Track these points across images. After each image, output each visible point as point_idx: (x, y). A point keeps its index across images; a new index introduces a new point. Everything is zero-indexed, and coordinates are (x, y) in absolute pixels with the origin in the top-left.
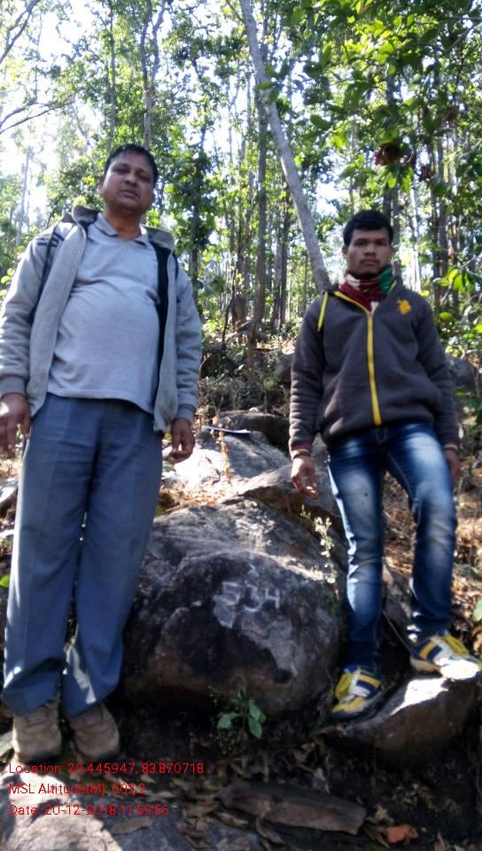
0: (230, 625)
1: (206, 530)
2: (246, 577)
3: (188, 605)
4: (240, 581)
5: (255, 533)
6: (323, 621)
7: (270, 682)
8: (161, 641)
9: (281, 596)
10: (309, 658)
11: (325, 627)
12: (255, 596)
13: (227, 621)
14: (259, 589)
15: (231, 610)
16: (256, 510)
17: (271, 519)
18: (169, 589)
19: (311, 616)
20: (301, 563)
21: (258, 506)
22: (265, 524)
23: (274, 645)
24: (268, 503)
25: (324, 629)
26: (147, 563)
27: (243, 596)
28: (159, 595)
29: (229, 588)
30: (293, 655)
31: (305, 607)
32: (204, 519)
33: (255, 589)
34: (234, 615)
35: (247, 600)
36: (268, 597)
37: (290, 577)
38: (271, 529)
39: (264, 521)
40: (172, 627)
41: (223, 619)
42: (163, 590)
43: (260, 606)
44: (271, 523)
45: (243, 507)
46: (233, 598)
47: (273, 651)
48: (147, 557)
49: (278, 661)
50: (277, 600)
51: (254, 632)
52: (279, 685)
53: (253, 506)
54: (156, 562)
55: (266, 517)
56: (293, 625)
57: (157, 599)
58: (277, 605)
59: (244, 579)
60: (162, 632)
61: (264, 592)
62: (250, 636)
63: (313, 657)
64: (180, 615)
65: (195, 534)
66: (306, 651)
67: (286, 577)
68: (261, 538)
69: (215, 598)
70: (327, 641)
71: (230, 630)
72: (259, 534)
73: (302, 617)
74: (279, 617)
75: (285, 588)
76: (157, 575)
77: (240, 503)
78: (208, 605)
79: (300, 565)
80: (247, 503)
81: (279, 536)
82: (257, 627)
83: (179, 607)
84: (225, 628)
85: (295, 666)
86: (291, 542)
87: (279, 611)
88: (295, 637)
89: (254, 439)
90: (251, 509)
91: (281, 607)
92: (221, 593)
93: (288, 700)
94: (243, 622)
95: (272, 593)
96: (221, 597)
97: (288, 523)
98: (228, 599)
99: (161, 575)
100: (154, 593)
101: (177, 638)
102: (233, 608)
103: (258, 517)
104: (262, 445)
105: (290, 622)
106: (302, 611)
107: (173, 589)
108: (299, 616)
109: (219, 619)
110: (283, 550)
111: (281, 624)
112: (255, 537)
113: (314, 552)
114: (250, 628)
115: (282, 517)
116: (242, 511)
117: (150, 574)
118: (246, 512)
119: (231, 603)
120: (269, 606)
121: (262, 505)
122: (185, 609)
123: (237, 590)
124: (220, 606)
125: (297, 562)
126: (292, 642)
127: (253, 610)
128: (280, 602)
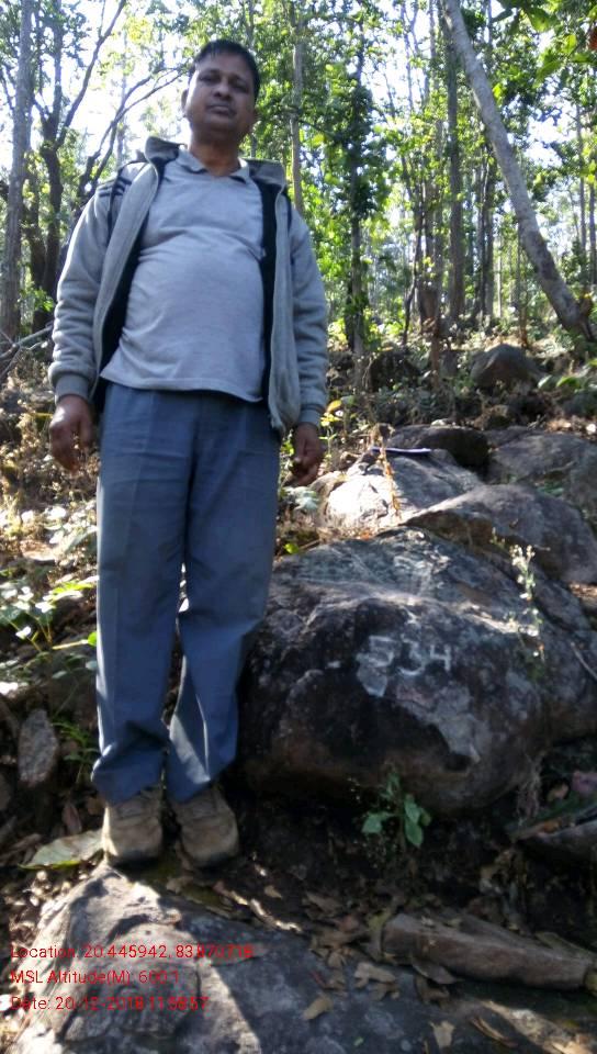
0: (381, 693)
1: (351, 570)
2: (401, 628)
3: (321, 665)
4: (393, 635)
5: (420, 574)
6: (518, 689)
7: (440, 770)
8: (286, 714)
9: (453, 654)
10: (496, 738)
11: (520, 697)
12: (415, 653)
13: (376, 688)
14: (422, 645)
15: (382, 673)
16: (422, 543)
17: (445, 554)
18: (296, 647)
19: (499, 681)
20: (487, 613)
21: (426, 538)
22: (435, 562)
23: (444, 719)
24: (441, 533)
25: (516, 699)
26: (269, 613)
27: (399, 655)
28: (283, 654)
29: (378, 644)
30: (473, 733)
31: (490, 669)
32: (350, 556)
33: (416, 645)
34: (385, 680)
35: (404, 660)
36: (434, 656)
37: (465, 628)
38: (444, 567)
39: (433, 557)
40: (299, 695)
41: (370, 685)
42: (289, 647)
43: (423, 668)
44: (444, 559)
45: (405, 540)
46: (384, 657)
47: (443, 729)
48: (270, 606)
49: (450, 743)
50: (447, 659)
51: (415, 702)
52: (452, 774)
53: (419, 539)
54: (280, 612)
55: (436, 551)
56: (472, 693)
57: (282, 659)
58: (447, 667)
59: (400, 632)
60: (288, 702)
61: (428, 650)
62: (410, 708)
63: (503, 737)
64: (310, 679)
65: (336, 575)
66: (492, 729)
67: (461, 629)
68: (429, 579)
69: (359, 657)
70: (524, 716)
71: (380, 699)
72: (427, 574)
73: (485, 682)
74: (451, 683)
75: (457, 644)
76: (282, 629)
77: (400, 535)
78: (350, 666)
79: (484, 614)
80: (410, 534)
81: (456, 576)
82: (420, 696)
83: (309, 668)
84: (373, 697)
85: (475, 747)
86: (473, 585)
87: (450, 675)
88: (474, 709)
89: (435, 460)
90: (417, 542)
91: (452, 668)
92: (367, 651)
93: (468, 794)
94: (399, 688)
95: (440, 650)
96: (367, 657)
97: (469, 558)
98: (378, 658)
99: (286, 628)
100: (278, 652)
101: (307, 710)
102: (385, 671)
103: (425, 552)
104: (447, 468)
105: (466, 689)
106: (484, 674)
107: (302, 647)
108: (479, 681)
109: (365, 685)
110: (460, 596)
111: (454, 692)
112: (420, 578)
113: (507, 598)
114: (410, 697)
115: (461, 553)
116: (403, 545)
117: (273, 628)
118: (408, 546)
119: (381, 664)
120: (435, 668)
121: (431, 536)
122: (316, 671)
123: (390, 647)
124: (366, 668)
125: (481, 610)
126: (469, 716)
127: (413, 673)
128: (451, 662)
